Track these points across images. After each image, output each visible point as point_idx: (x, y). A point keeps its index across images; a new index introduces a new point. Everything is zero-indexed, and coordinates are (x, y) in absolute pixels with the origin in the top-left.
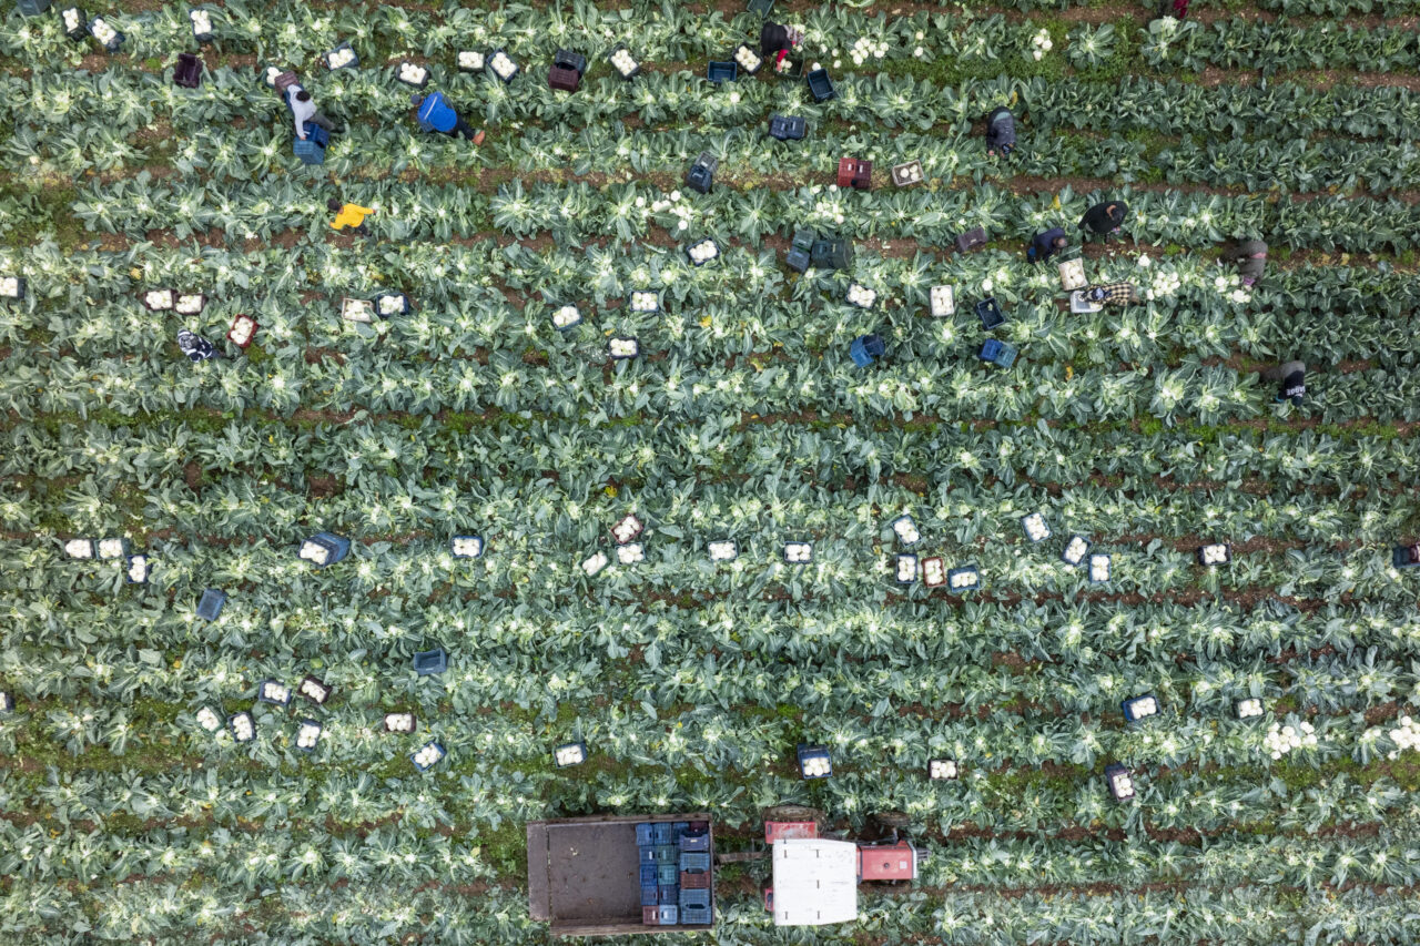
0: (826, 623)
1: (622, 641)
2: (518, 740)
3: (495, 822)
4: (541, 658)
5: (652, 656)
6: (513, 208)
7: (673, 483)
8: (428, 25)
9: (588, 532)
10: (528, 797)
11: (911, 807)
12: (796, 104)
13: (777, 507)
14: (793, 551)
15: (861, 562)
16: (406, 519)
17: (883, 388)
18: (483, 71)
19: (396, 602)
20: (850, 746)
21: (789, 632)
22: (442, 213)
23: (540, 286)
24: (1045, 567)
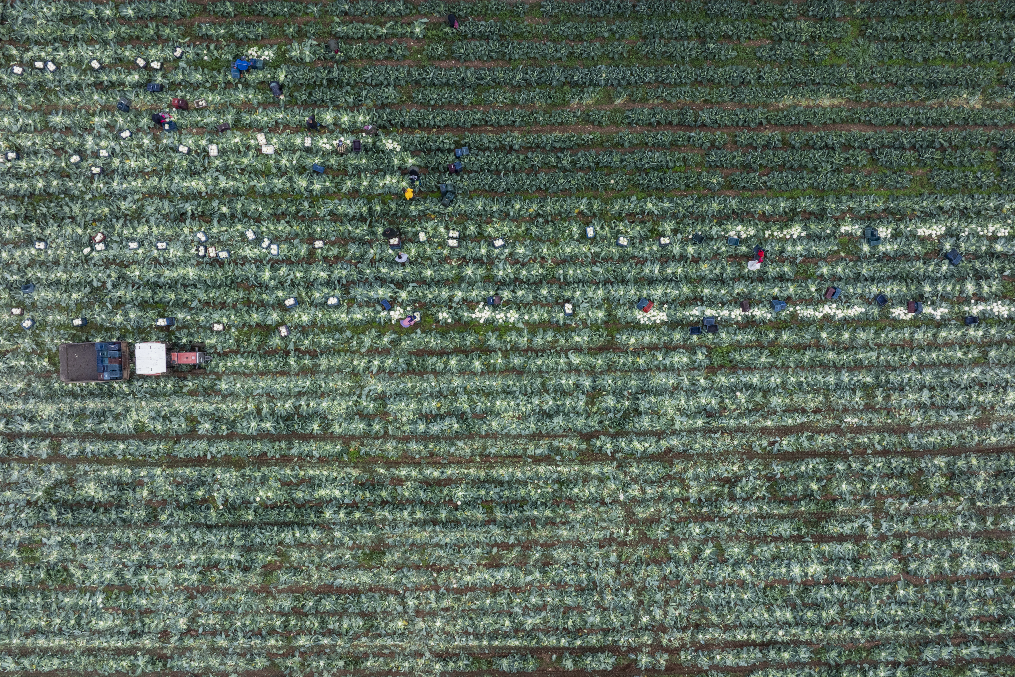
0: (173, 272)
1: (99, 280)
2: (61, 318)
3: (54, 349)
4: (69, 287)
5: (109, 285)
6: (57, 119)
7: (114, 220)
8: (24, 52)
9: (85, 240)
10: (66, 339)
11: (207, 342)
12: (160, 79)
13: (154, 229)
14: (159, 245)
15: (186, 250)
16: (19, 236)
17: (193, 183)
18: (44, 69)
19: (16, 266)
20: (184, 318)
21: (159, 276)
22: (30, 122)
23: (67, 148)
24: (256, 250)
